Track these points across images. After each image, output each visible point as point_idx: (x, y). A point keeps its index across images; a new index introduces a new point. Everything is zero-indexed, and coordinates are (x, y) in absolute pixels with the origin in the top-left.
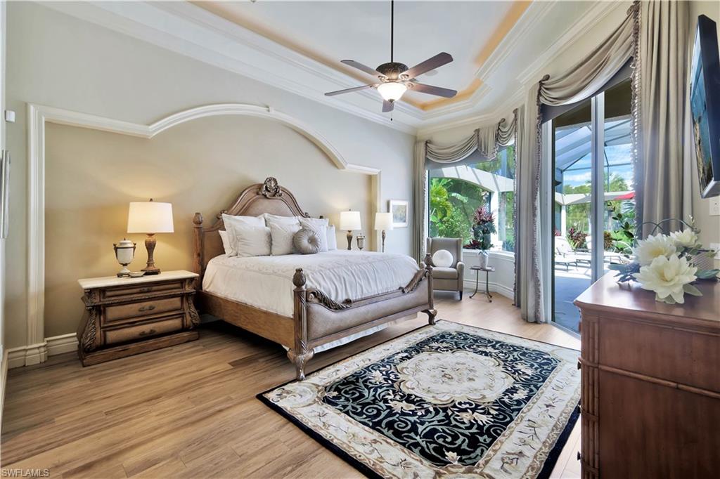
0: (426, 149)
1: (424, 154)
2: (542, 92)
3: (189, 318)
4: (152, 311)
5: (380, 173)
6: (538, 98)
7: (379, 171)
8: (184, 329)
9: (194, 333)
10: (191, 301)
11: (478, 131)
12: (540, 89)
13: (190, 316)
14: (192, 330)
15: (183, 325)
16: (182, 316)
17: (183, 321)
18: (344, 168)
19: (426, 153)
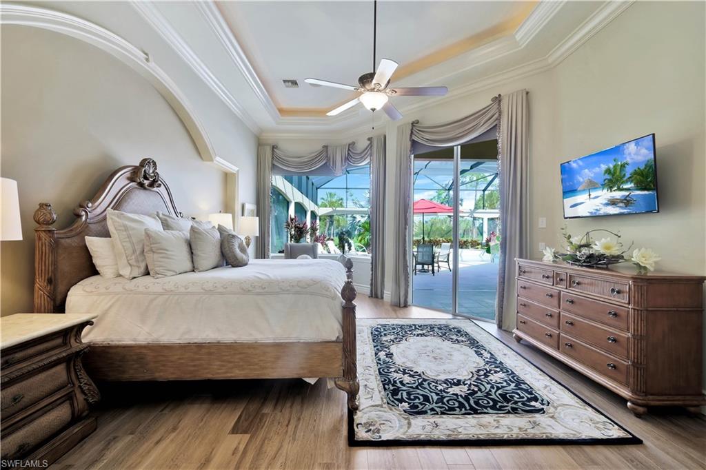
0: (273, 154)
1: (270, 159)
2: (414, 132)
3: (80, 397)
4: (19, 406)
5: (238, 171)
6: (411, 136)
7: (236, 169)
8: (75, 419)
9: (89, 421)
10: (80, 365)
11: (326, 147)
12: (412, 129)
13: (83, 392)
14: (87, 417)
15: (73, 413)
16: (70, 398)
17: (72, 405)
18: (211, 160)
19: (273, 158)
